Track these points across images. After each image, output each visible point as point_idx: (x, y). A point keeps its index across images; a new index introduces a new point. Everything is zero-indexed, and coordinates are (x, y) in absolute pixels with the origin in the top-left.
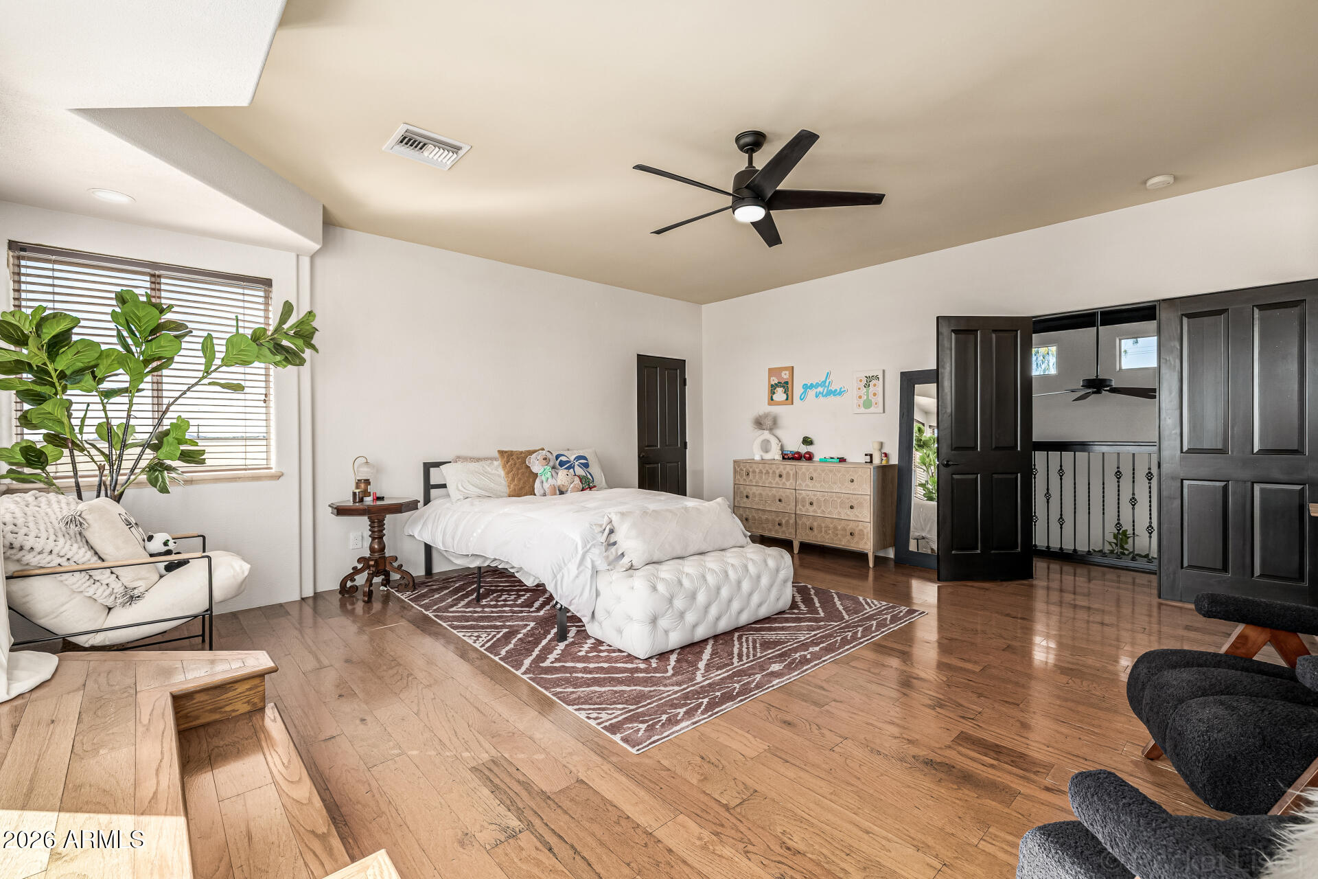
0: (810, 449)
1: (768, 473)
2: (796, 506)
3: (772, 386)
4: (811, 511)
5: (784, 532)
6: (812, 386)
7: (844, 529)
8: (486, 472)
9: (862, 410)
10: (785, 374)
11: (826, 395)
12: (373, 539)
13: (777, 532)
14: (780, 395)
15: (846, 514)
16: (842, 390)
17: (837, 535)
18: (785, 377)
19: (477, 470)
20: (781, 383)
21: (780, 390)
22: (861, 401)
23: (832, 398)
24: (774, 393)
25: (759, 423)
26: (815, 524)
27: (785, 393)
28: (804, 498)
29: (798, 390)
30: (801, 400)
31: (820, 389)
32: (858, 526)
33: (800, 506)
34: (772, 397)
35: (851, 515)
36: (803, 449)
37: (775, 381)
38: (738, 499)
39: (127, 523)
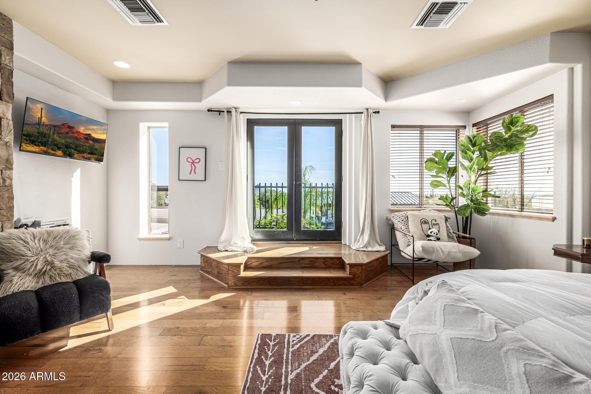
39: (423, 222)
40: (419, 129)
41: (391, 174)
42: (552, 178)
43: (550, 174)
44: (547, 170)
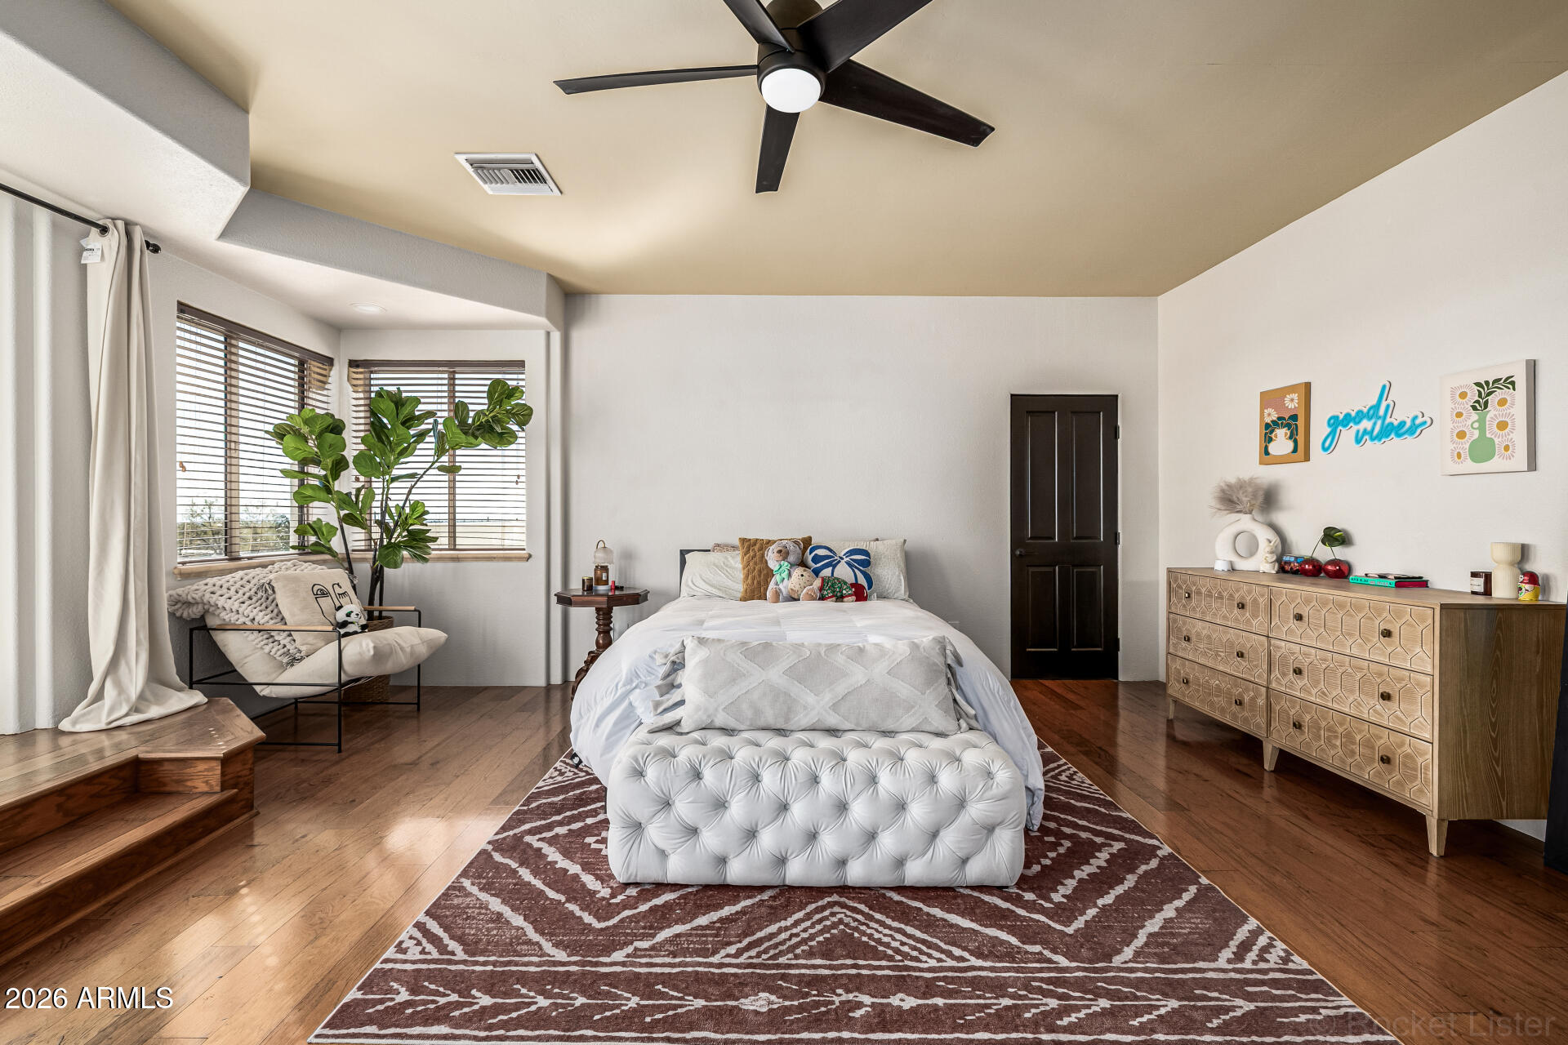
0: (1340, 553)
1: (1221, 597)
2: (1270, 671)
3: (1267, 426)
4: (1299, 687)
5: (1246, 720)
6: (1348, 420)
7: (1368, 744)
8: (727, 566)
9: (1469, 465)
10: (1292, 400)
11: (1379, 437)
12: (600, 633)
13: (1234, 716)
14: (1281, 444)
15: (1371, 708)
16: (1418, 422)
17: (1353, 753)
18: (1291, 406)
19: (716, 561)
20: (1284, 419)
21: (1281, 433)
22: (1466, 444)
23: (1394, 443)
24: (1271, 440)
25: (1229, 500)
26: (1307, 717)
27: (1290, 438)
28: (1283, 658)
29: (1319, 430)
30: (1325, 449)
31: (1366, 424)
32: (1402, 744)
33: (1276, 673)
34: (1266, 447)
35: (1384, 714)
36: (1325, 554)
37: (1272, 415)
38: (1173, 640)
39: (319, 593)
40: (222, 328)
41: (180, 458)
42: (523, 492)
43: (520, 485)
44: (515, 479)
